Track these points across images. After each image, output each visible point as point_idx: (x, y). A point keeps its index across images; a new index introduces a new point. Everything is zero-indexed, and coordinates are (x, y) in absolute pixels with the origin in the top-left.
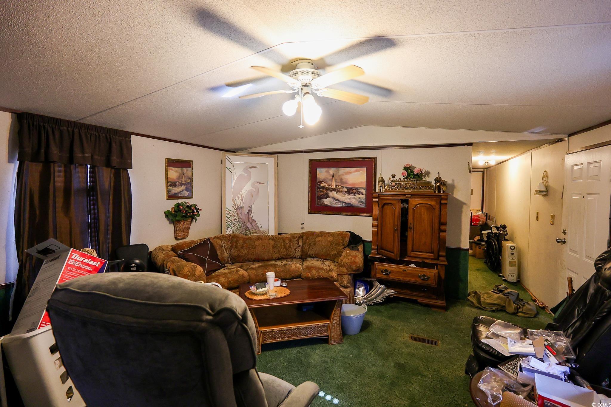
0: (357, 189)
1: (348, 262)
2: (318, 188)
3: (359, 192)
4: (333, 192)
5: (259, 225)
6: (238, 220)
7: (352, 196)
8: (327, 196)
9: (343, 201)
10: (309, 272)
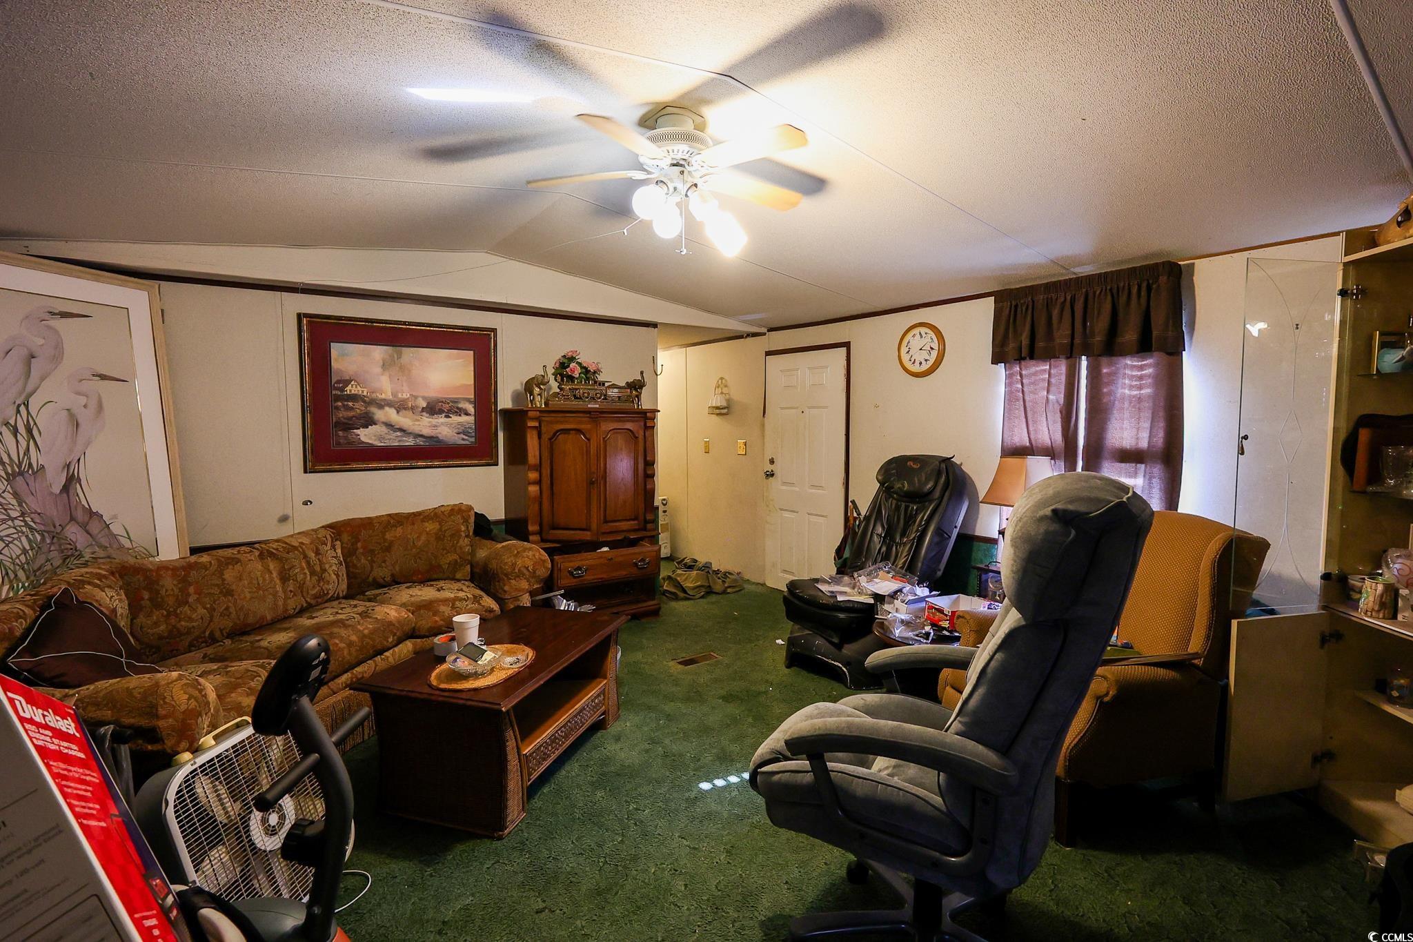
0: (452, 402)
1: (530, 564)
2: (338, 398)
3: (458, 408)
4: (387, 409)
5: (116, 529)
6: (24, 521)
7: (441, 419)
8: (368, 421)
9: (417, 432)
10: (434, 615)
